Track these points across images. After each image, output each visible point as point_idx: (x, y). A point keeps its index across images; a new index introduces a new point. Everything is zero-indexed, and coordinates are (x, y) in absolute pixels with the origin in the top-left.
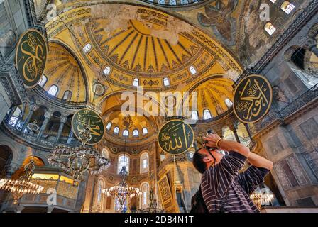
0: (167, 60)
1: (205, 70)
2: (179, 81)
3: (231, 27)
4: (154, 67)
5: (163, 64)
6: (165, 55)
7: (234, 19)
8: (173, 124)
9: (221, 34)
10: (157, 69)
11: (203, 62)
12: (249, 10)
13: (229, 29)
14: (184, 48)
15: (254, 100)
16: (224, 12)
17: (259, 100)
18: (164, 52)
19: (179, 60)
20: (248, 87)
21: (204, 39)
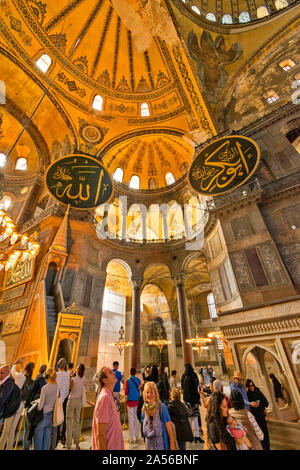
0: (115, 69)
1: (163, 118)
2: (118, 112)
3: (219, 82)
4: (90, 64)
5: (106, 72)
6: (116, 58)
7: (227, 74)
8: (86, 162)
9: (206, 81)
10: (93, 72)
11: (164, 106)
12: (247, 74)
13: (216, 82)
14: (149, 69)
15: (227, 167)
16: (221, 58)
17: (235, 167)
18: (116, 52)
19: (132, 81)
20: (223, 150)
21: (184, 70)
